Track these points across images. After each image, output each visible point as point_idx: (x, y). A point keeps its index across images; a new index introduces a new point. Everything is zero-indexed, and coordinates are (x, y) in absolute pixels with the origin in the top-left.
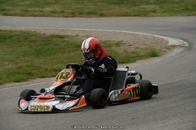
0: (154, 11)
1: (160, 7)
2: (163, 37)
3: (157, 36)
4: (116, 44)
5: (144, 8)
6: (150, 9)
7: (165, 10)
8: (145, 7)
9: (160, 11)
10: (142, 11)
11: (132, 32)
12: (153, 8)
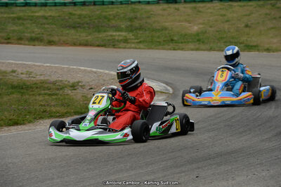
0: (126, 41)
1: (134, 35)
4: (71, 87)
6: (121, 38)
7: (142, 39)
8: (114, 34)
9: (133, 41)
10: (109, 40)
11: (94, 70)
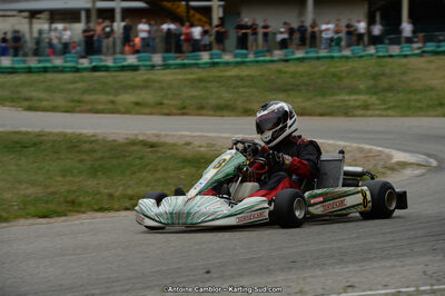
1: (378, 99)
2: (380, 149)
3: (367, 147)
5: (343, 101)
9: (379, 107)
10: (338, 107)
12: (365, 101)
